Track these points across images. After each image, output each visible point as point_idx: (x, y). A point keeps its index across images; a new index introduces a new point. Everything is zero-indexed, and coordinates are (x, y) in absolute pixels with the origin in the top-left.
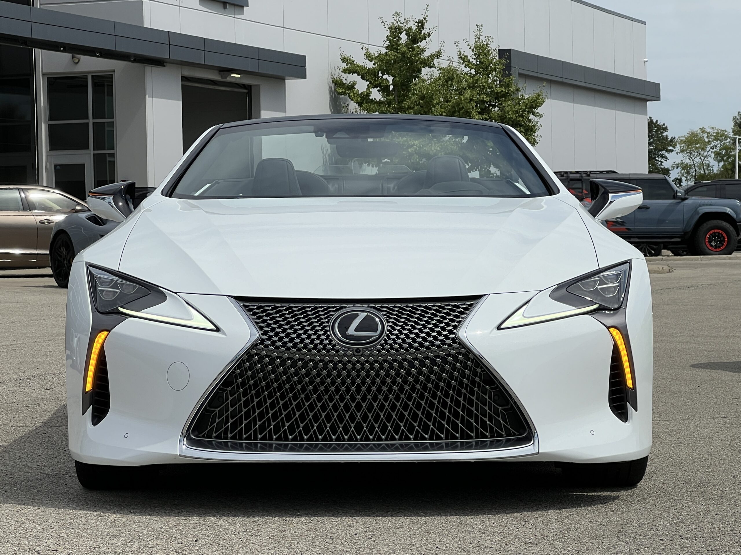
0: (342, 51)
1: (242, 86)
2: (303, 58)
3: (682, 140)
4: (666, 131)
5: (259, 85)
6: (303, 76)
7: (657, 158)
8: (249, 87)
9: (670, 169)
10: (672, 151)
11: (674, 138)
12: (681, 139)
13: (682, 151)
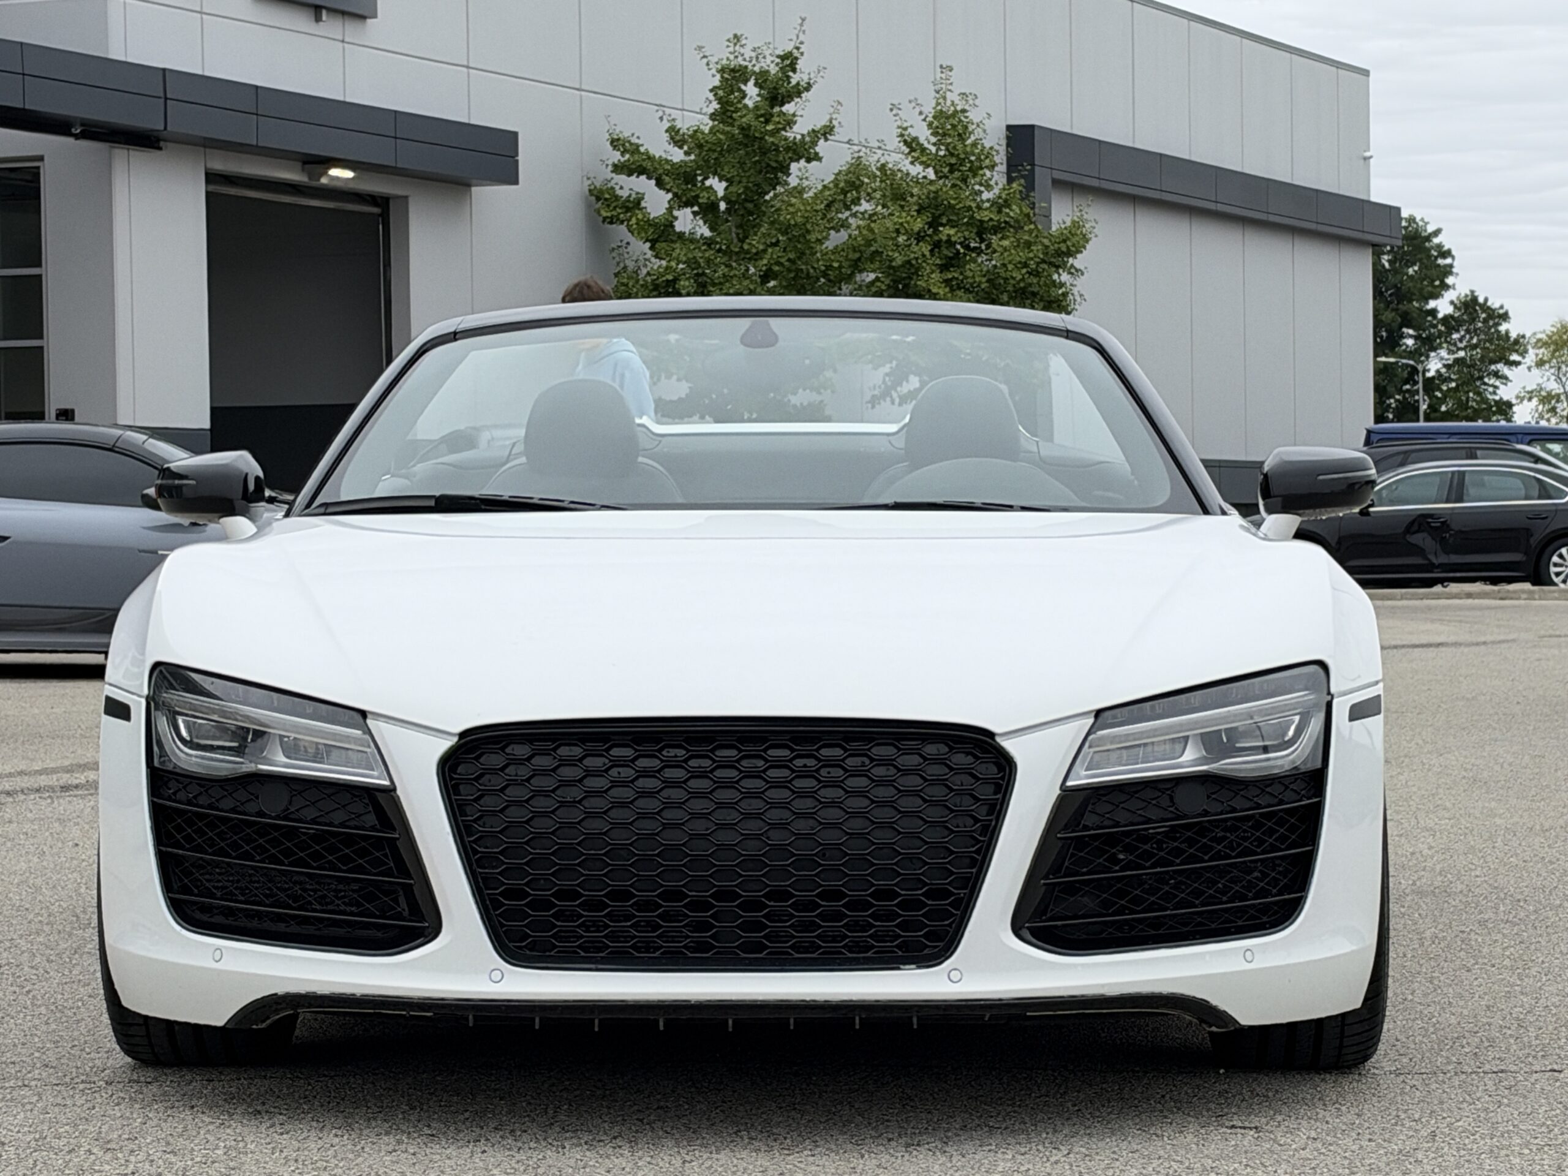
0: (612, 123)
1: (368, 198)
2: (512, 138)
3: (1539, 340)
4: (1505, 320)
5: (406, 197)
6: (512, 178)
7: (1486, 380)
8: (382, 202)
9: (1514, 401)
10: (1517, 364)
11: (1523, 337)
12: (1539, 336)
13: (1540, 363)
